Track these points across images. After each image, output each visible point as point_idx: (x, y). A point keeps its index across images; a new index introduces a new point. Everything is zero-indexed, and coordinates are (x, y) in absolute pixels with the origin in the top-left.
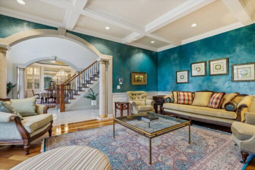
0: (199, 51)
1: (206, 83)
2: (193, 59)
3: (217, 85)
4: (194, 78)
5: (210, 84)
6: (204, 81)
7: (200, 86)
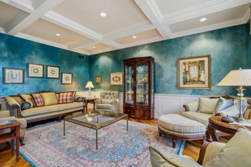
0: (37, 53)
1: (43, 84)
2: (29, 58)
3: (52, 86)
4: (30, 79)
5: (46, 85)
6: (41, 83)
7: (37, 88)
